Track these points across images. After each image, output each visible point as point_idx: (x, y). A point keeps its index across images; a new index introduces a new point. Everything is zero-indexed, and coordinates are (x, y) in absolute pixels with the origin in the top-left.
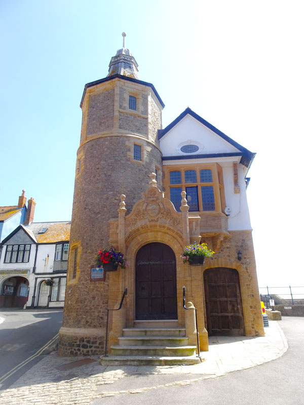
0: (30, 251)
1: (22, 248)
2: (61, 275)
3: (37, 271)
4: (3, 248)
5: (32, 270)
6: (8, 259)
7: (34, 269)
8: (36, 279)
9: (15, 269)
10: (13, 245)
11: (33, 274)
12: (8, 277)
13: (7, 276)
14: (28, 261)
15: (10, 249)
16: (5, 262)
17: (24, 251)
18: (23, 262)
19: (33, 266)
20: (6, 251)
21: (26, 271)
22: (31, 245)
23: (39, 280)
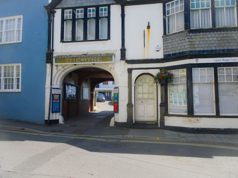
0: (108, 17)
1: (92, 13)
2: (193, 61)
3: (129, 57)
4: (56, 15)
5: (118, 54)
6: (68, 35)
7: (123, 51)
8: (130, 71)
9: (85, 52)
10: (74, 9)
11: (124, 62)
12: (74, 68)
13: (70, 67)
14: (109, 38)
15: (68, 14)
16: (62, 40)
17: (97, 18)
18: (97, 39)
19: (120, 47)
20: (63, 20)
21: (108, 57)
22: (109, 6)
23: (135, 73)
